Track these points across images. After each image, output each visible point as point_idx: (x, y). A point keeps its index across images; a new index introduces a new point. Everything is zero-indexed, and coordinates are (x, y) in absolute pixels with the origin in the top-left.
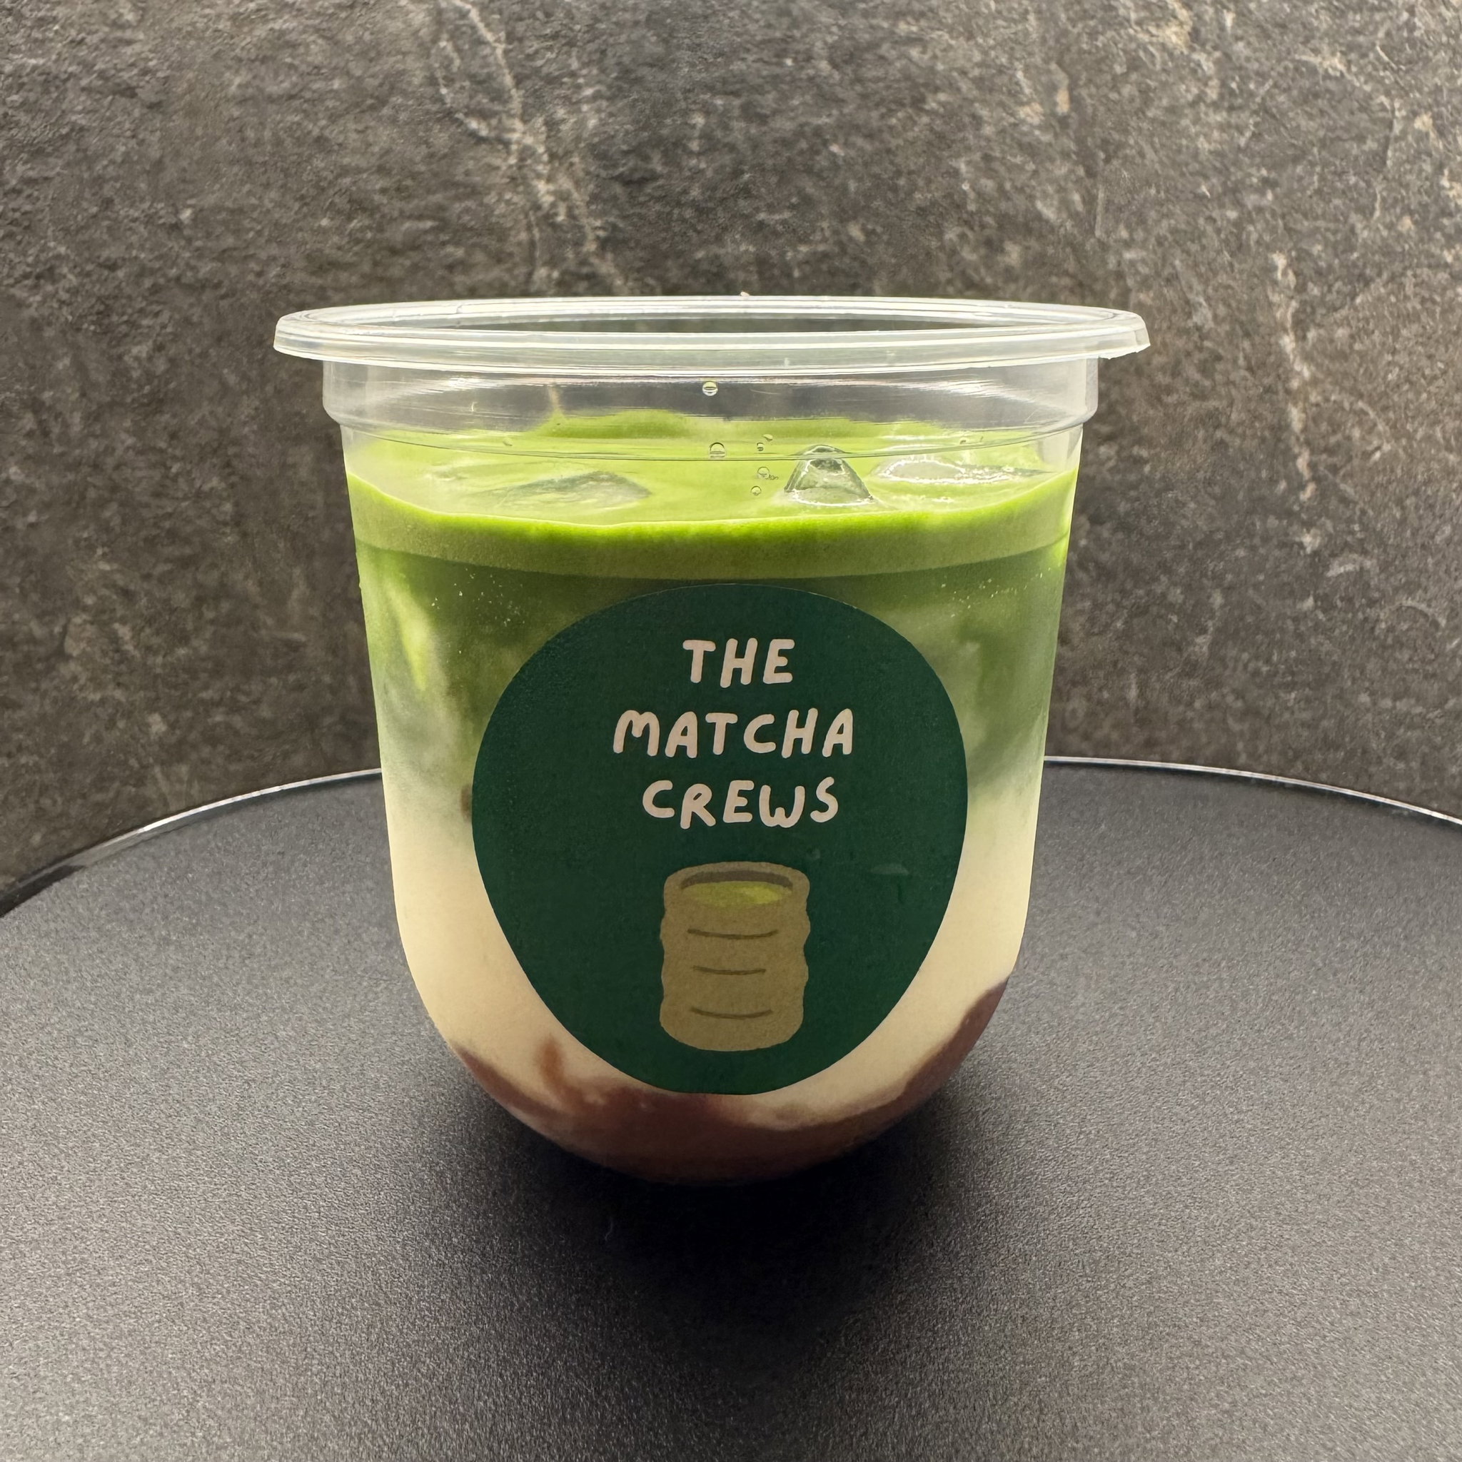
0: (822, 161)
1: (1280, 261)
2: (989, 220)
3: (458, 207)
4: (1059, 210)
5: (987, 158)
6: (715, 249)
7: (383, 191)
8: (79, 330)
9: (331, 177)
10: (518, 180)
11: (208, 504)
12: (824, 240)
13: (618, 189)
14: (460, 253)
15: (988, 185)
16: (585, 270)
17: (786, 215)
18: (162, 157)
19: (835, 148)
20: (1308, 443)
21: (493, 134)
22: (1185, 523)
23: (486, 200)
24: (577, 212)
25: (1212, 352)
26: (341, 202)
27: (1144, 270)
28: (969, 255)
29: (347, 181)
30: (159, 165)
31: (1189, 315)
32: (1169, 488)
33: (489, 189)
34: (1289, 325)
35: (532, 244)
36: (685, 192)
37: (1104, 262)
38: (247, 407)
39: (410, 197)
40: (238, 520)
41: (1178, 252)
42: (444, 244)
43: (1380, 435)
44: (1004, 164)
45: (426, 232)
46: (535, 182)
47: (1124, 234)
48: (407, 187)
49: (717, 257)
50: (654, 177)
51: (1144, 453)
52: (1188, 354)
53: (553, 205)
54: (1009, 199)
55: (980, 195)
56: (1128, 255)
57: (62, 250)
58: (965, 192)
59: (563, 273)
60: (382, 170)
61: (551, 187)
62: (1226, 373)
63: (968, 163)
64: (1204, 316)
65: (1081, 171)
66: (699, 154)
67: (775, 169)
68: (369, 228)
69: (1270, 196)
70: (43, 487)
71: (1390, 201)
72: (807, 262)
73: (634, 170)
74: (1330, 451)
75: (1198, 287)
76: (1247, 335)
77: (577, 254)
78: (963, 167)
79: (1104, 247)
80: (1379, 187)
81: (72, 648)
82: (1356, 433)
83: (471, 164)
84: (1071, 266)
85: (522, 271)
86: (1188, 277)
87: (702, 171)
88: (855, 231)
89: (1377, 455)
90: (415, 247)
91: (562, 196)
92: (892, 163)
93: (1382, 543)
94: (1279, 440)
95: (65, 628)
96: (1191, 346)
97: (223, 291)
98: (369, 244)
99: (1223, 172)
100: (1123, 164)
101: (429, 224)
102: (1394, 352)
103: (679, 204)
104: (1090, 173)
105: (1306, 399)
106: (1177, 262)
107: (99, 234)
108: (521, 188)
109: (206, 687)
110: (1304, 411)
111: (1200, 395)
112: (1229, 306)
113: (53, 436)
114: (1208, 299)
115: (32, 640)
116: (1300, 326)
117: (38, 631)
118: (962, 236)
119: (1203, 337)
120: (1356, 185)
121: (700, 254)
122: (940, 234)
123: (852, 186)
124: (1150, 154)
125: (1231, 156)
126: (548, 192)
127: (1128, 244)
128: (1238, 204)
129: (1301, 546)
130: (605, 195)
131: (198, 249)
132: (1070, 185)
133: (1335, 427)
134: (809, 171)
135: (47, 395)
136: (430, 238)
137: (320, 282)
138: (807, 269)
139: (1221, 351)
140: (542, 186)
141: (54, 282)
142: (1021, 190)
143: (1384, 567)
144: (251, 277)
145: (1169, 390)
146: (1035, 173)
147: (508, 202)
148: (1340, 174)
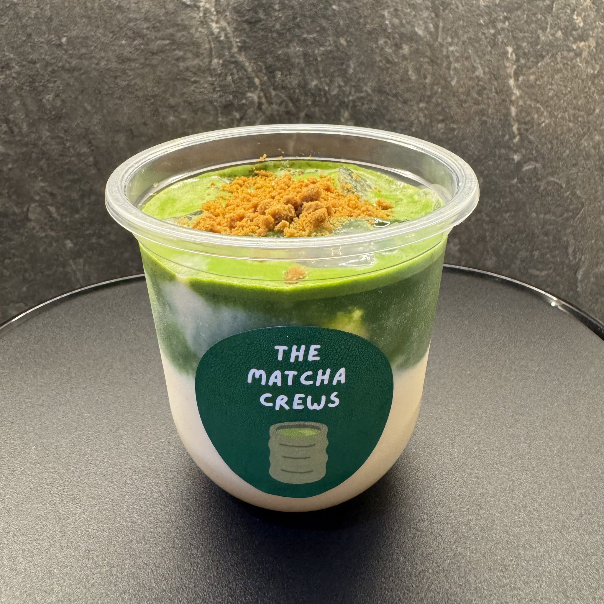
0: (329, 13)
1: (510, 49)
2: (396, 36)
3: (179, 34)
4: (424, 31)
5: (396, 10)
6: (286, 50)
7: (148, 28)
8: (22, 89)
9: (125, 23)
10: (204, 22)
11: (83, 158)
12: (330, 45)
13: (245, 26)
14: (181, 53)
15: (396, 21)
16: (233, 60)
17: (315, 35)
18: (51, 15)
19: (334, 7)
20: (517, 121)
21: (192, 3)
23: (191, 31)
24: (229, 36)
25: (482, 86)
26: (130, 33)
27: (457, 54)
28: (388, 50)
29: (131, 24)
30: (50, 19)
31: (474, 72)
32: (464, 139)
33: (192, 27)
34: (512, 75)
35: (211, 50)
36: (274, 26)
37: (442, 51)
38: (96, 119)
39: (159, 31)
40: (96, 164)
41: (471, 47)
42: (175, 50)
43: (544, 117)
44: (402, 12)
45: (166, 45)
46: (211, 23)
47: (450, 40)
48: (157, 27)
49: (287, 52)
50: (260, 20)
51: (455, 126)
52: (473, 88)
53: (219, 33)
54: (404, 27)
55: (393, 25)
56: (451, 49)
57: (12, 56)
58: (386, 25)
59: (224, 61)
60: (146, 19)
61: (218, 25)
62: (487, 94)
63: (389, 12)
64: (480, 72)
65: (433, 15)
66: (279, 10)
67: (310, 17)
68: (142, 44)
69: (507, 23)
70: (13, 154)
71: (553, 25)
72: (323, 54)
73: (252, 17)
74: (526, 123)
75: (478, 61)
76: (496, 79)
77: (230, 53)
78: (386, 14)
79: (441, 45)
80: (550, 19)
81: (31, 216)
82: (536, 116)
83: (184, 17)
84: (429, 54)
85: (207, 60)
86: (474, 57)
87: (280, 18)
88: (343, 41)
89: (543, 124)
90: (163, 52)
91: (223, 29)
92: (358, 12)
93: (543, 158)
94: (506, 120)
95: (28, 209)
96: (474, 84)
97: (82, 71)
98: (142, 51)
99: (489, 14)
100: (450, 12)
101: (167, 42)
102: (552, 84)
103: (271, 32)
104: (437, 16)
105: (518, 104)
106: (470, 51)
107: (28, 49)
108: (205, 26)
109: (88, 229)
110: (517, 108)
111: (477, 103)
112: (489, 68)
113: (15, 133)
114: (481, 65)
115: (14, 214)
116: (517, 75)
117: (17, 210)
118: (386, 42)
119: (479, 81)
120: (541, 18)
121: (280, 52)
122: (376, 42)
123: (342, 22)
124: (461, 8)
125: (493, 7)
126: (217, 28)
127: (451, 44)
128: (495, 27)
129: (513, 159)
130: (240, 28)
131: (71, 54)
132: (429, 21)
133: (528, 114)
134: (324, 17)
135: (11, 117)
136: (168, 47)
137: (123, 67)
138: (323, 57)
139: (486, 86)
140: (214, 25)
141: (10, 69)
142: (409, 23)
143: (544, 166)
144: (94, 66)
146: (415, 16)
147: (200, 32)
148: (534, 14)
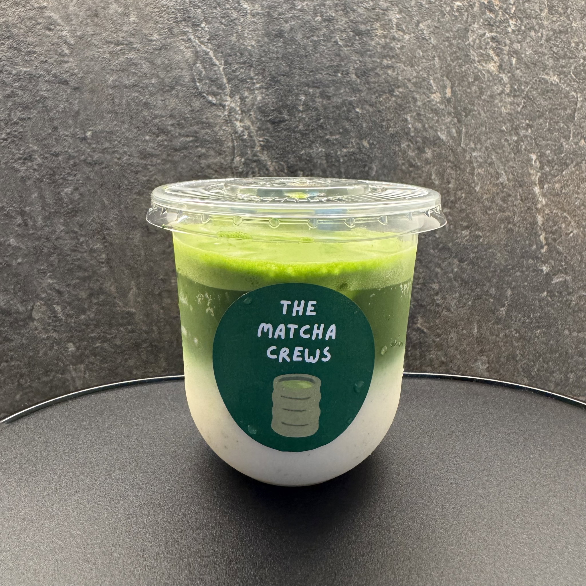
0: (352, 115)
1: (534, 157)
2: (419, 139)
3: (203, 132)
4: (447, 136)
5: (419, 115)
6: (308, 150)
7: (172, 125)
8: (42, 181)
9: (150, 119)
10: (228, 121)
11: (95, 255)
12: (353, 147)
13: (269, 125)
14: (204, 151)
15: (419, 125)
16: (255, 158)
17: (337, 137)
18: (79, 110)
19: (358, 110)
20: (544, 230)
21: (218, 102)
22: (496, 262)
23: (215, 129)
24: (252, 134)
25: (507, 193)
26: (154, 129)
27: (480, 160)
28: (411, 154)
29: (157, 121)
30: (78, 113)
31: (498, 178)
32: (490, 248)
33: (216, 124)
34: (537, 183)
35: (234, 147)
36: (297, 127)
37: (465, 157)
38: (112, 215)
39: (183, 128)
40: (108, 261)
41: (494, 153)
42: (197, 147)
43: (572, 226)
44: (425, 117)
45: (189, 142)
46: (235, 122)
47: (473, 146)
48: (182, 124)
49: (309, 153)
50: (284, 121)
51: (480, 234)
52: (498, 194)
53: (243, 132)
54: (427, 131)
55: (416, 129)
56: (474, 154)
57: (35, 148)
58: (410, 128)
59: (246, 160)
60: (172, 116)
61: (242, 124)
62: (513, 202)
63: (411, 116)
64: (503, 179)
65: (455, 120)
66: (302, 112)
67: (334, 119)
68: (166, 140)
69: (530, 131)
70: (24, 248)
71: (576, 133)
72: (346, 156)
73: (276, 117)
74: (553, 233)
75: (502, 167)
76: (521, 186)
77: (252, 151)
78: (409, 119)
79: (465, 150)
80: (572, 128)
81: (36, 315)
82: (563, 226)
83: (209, 115)
84: (451, 158)
85: (229, 159)
86: (497, 163)
87: (304, 118)
88: (365, 143)
89: (571, 235)
90: (186, 148)
91: (247, 128)
92: (381, 116)
93: (574, 270)
94: (533, 228)
95: (33, 307)
96: (498, 191)
97: (103, 166)
98: (166, 147)
99: (511, 121)
100: (472, 118)
101: (191, 139)
102: (578, 193)
103: (294, 132)
104: (459, 121)
105: (544, 212)
106: (493, 157)
107: (52, 142)
108: (229, 125)
109: (93, 331)
110: (543, 217)
111: (502, 210)
112: (513, 174)
113: (30, 226)
114: (505, 172)
115: (18, 312)
116: (541, 183)
117: (21, 309)
118: (408, 146)
119: (503, 187)
120: (563, 127)
121: (302, 152)
122: (399, 145)
123: (364, 125)
124: (483, 114)
125: (515, 115)
126: (241, 126)
127: (474, 150)
128: (517, 134)
129: (542, 271)
130: (264, 127)
131: (93, 148)
132: (451, 126)
133: (555, 223)
134: (347, 119)
135: (27, 209)
136: (191, 144)
137: (145, 162)
138: (345, 158)
139: (511, 193)
140: (238, 124)
141: (31, 161)
142: (431, 128)
143: (574, 279)
144: (116, 160)
145: (490, 208)
146: (438, 121)
147: (224, 130)
148: (557, 123)
